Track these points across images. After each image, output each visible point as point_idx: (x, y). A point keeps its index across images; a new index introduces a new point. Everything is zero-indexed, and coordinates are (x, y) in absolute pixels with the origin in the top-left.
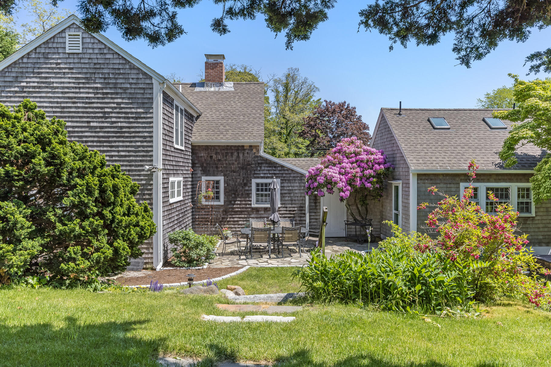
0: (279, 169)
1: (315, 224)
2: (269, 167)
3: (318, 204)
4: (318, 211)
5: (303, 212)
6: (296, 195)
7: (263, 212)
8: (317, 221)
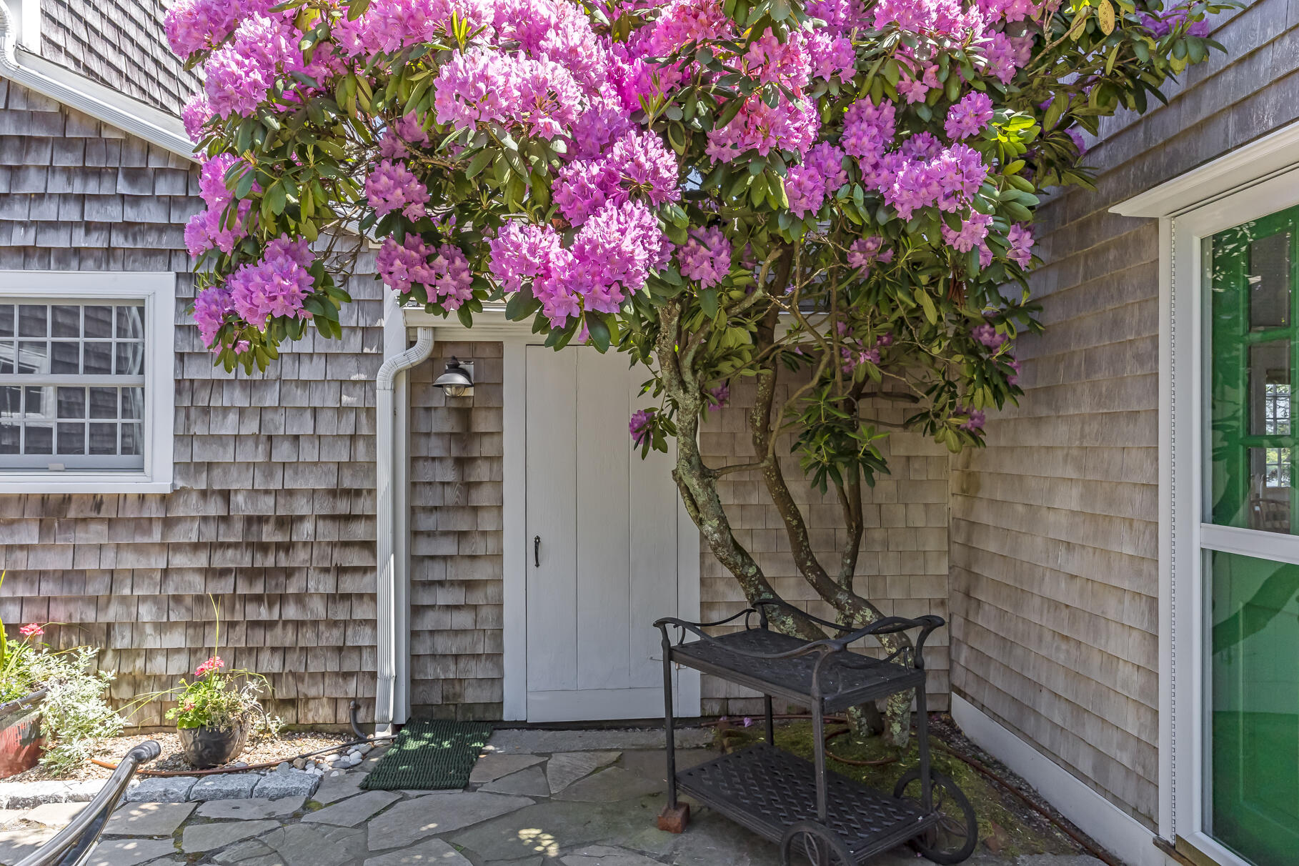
0: (163, 188)
1: (462, 620)
2: (86, 173)
3: (481, 472)
4: (487, 522)
5: (359, 531)
6: (300, 398)
7: (29, 535)
8: (477, 598)
